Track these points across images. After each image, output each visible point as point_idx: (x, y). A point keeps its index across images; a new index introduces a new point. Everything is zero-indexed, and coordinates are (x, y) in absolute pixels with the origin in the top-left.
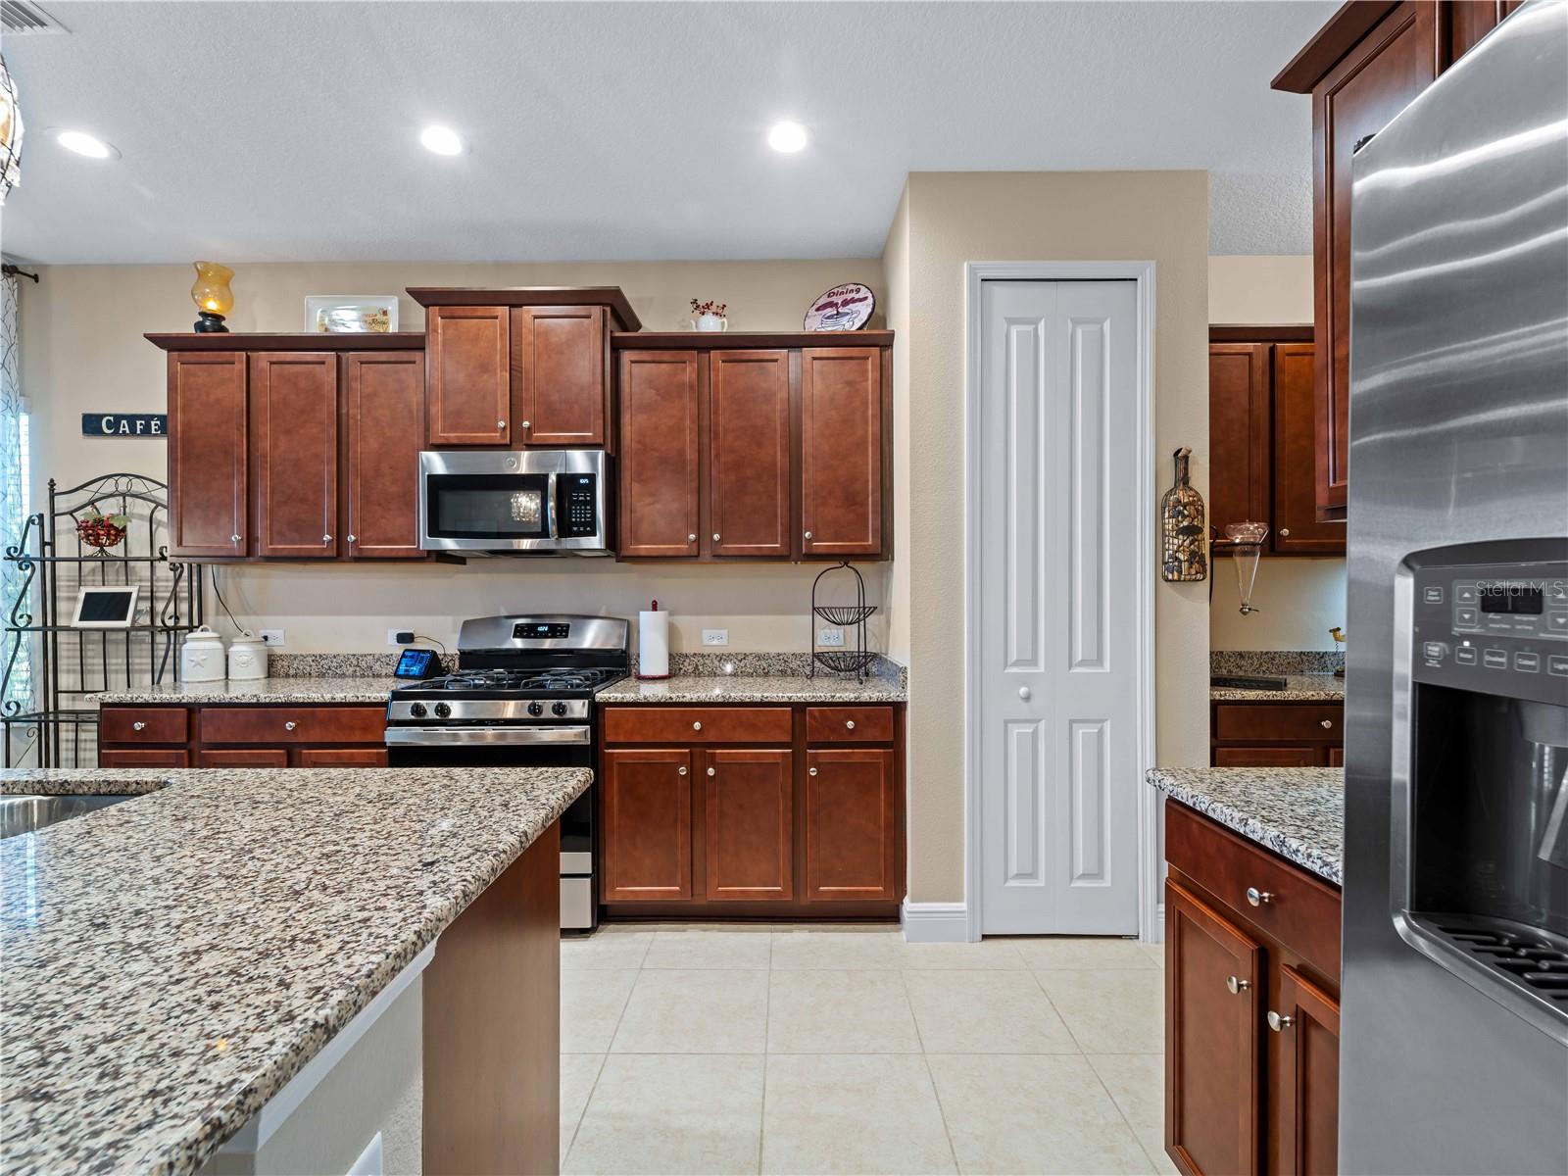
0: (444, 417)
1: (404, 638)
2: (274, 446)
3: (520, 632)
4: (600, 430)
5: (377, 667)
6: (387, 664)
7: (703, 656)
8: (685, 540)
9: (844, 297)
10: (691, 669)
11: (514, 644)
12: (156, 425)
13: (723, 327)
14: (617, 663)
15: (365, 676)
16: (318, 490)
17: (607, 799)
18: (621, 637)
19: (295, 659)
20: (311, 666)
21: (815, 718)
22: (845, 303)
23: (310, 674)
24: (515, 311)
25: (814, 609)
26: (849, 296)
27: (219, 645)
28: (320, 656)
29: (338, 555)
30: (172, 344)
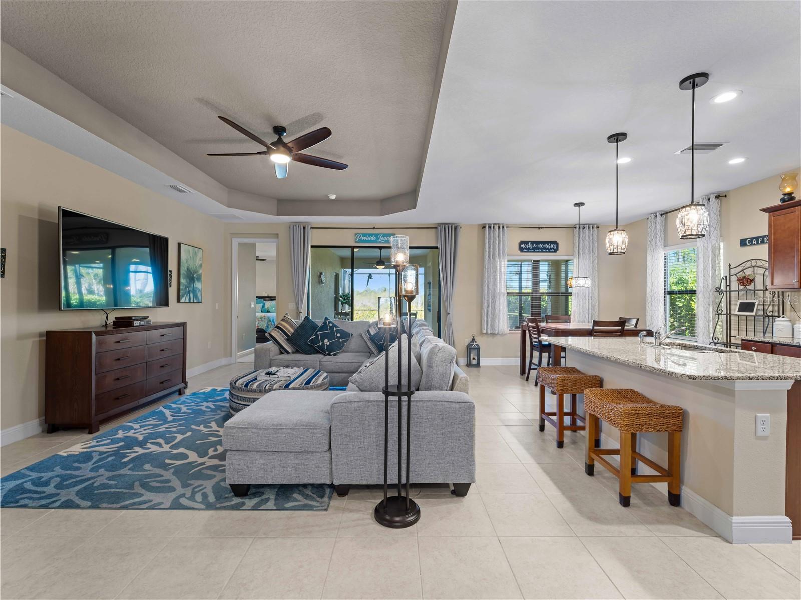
12: (766, 239)
30: (770, 211)
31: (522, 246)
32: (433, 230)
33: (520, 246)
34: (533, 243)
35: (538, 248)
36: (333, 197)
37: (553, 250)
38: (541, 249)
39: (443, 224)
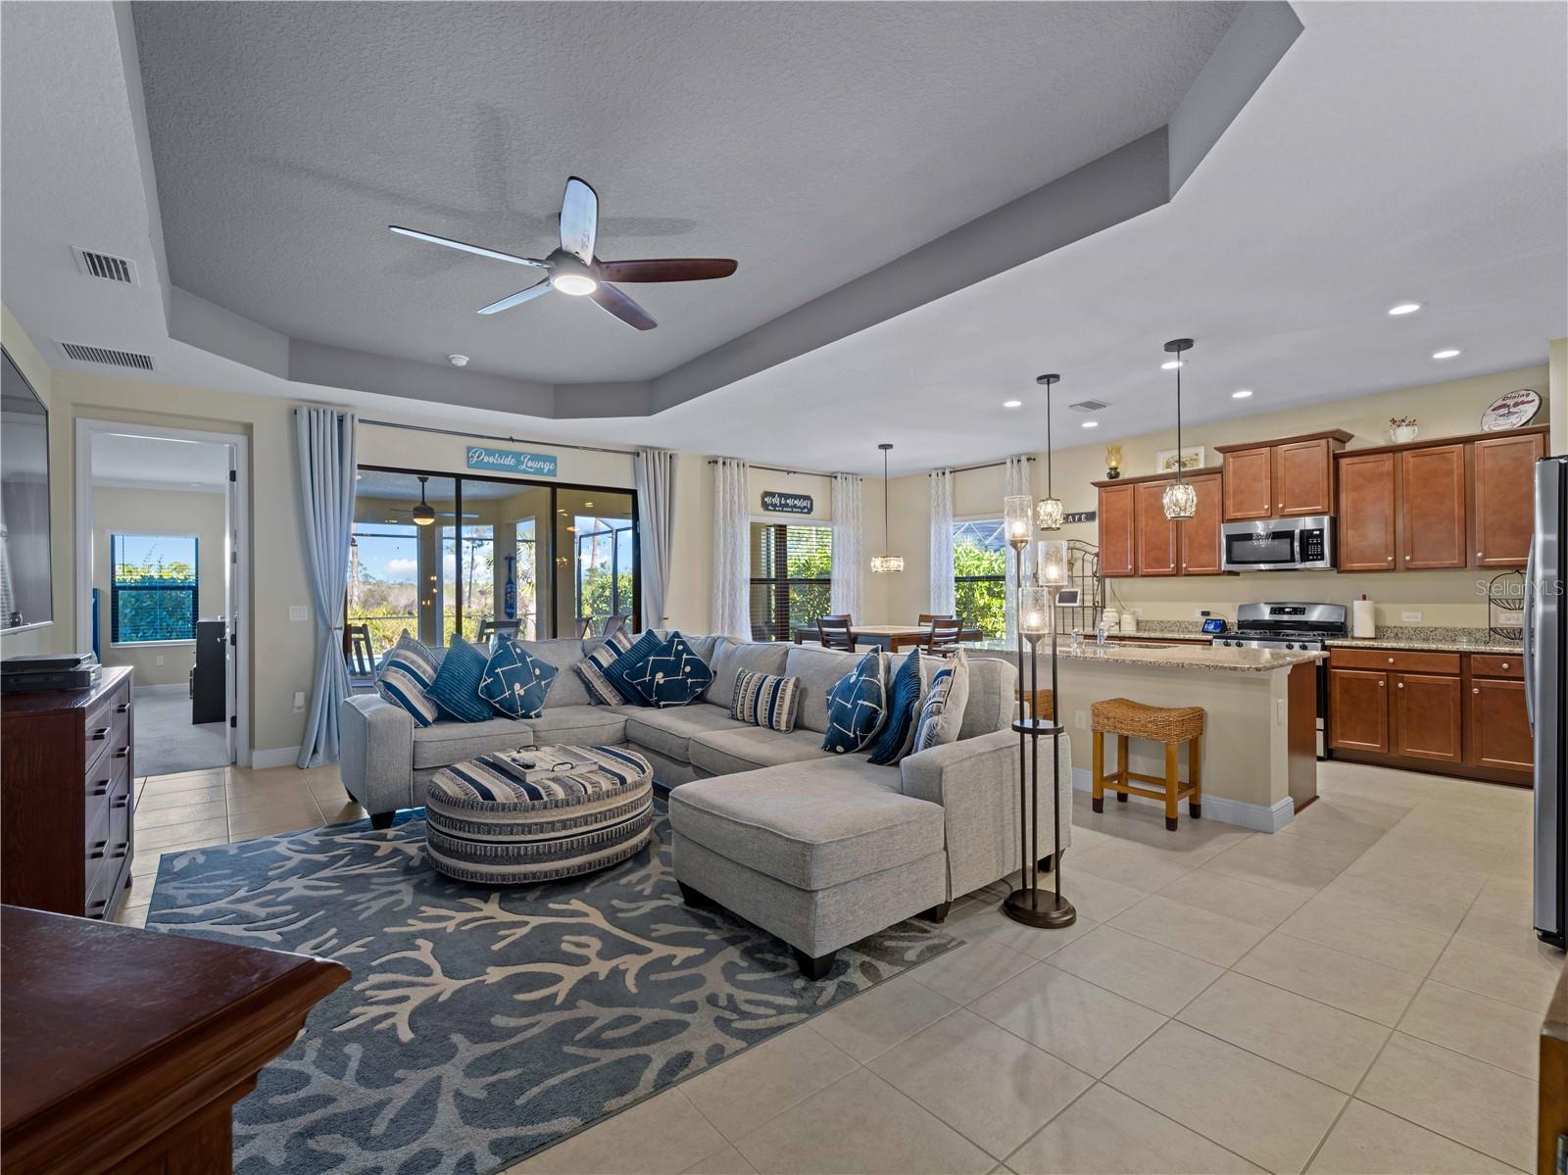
0: (1234, 506)
1: (1205, 613)
2: (1147, 525)
3: (1273, 611)
4: (1326, 505)
5: (1190, 628)
6: (1196, 626)
7: (1401, 628)
8: (1386, 560)
9: (1516, 400)
10: (1392, 635)
11: (1269, 617)
12: (1084, 517)
13: (1414, 433)
14: (1339, 629)
16: (1167, 544)
17: (1333, 694)
18: (1340, 615)
19: (1148, 622)
20: (1156, 626)
21: (1478, 662)
22: (1516, 405)
24: (1273, 449)
25: (1490, 600)
26: (1520, 399)
27: (1116, 615)
28: (1161, 621)
29: (1177, 573)
30: (1100, 485)
31: (766, 499)
32: (629, 458)
33: (763, 499)
34: (781, 495)
35: (787, 505)
36: (461, 361)
37: (806, 510)
38: (792, 507)
39: (651, 448)
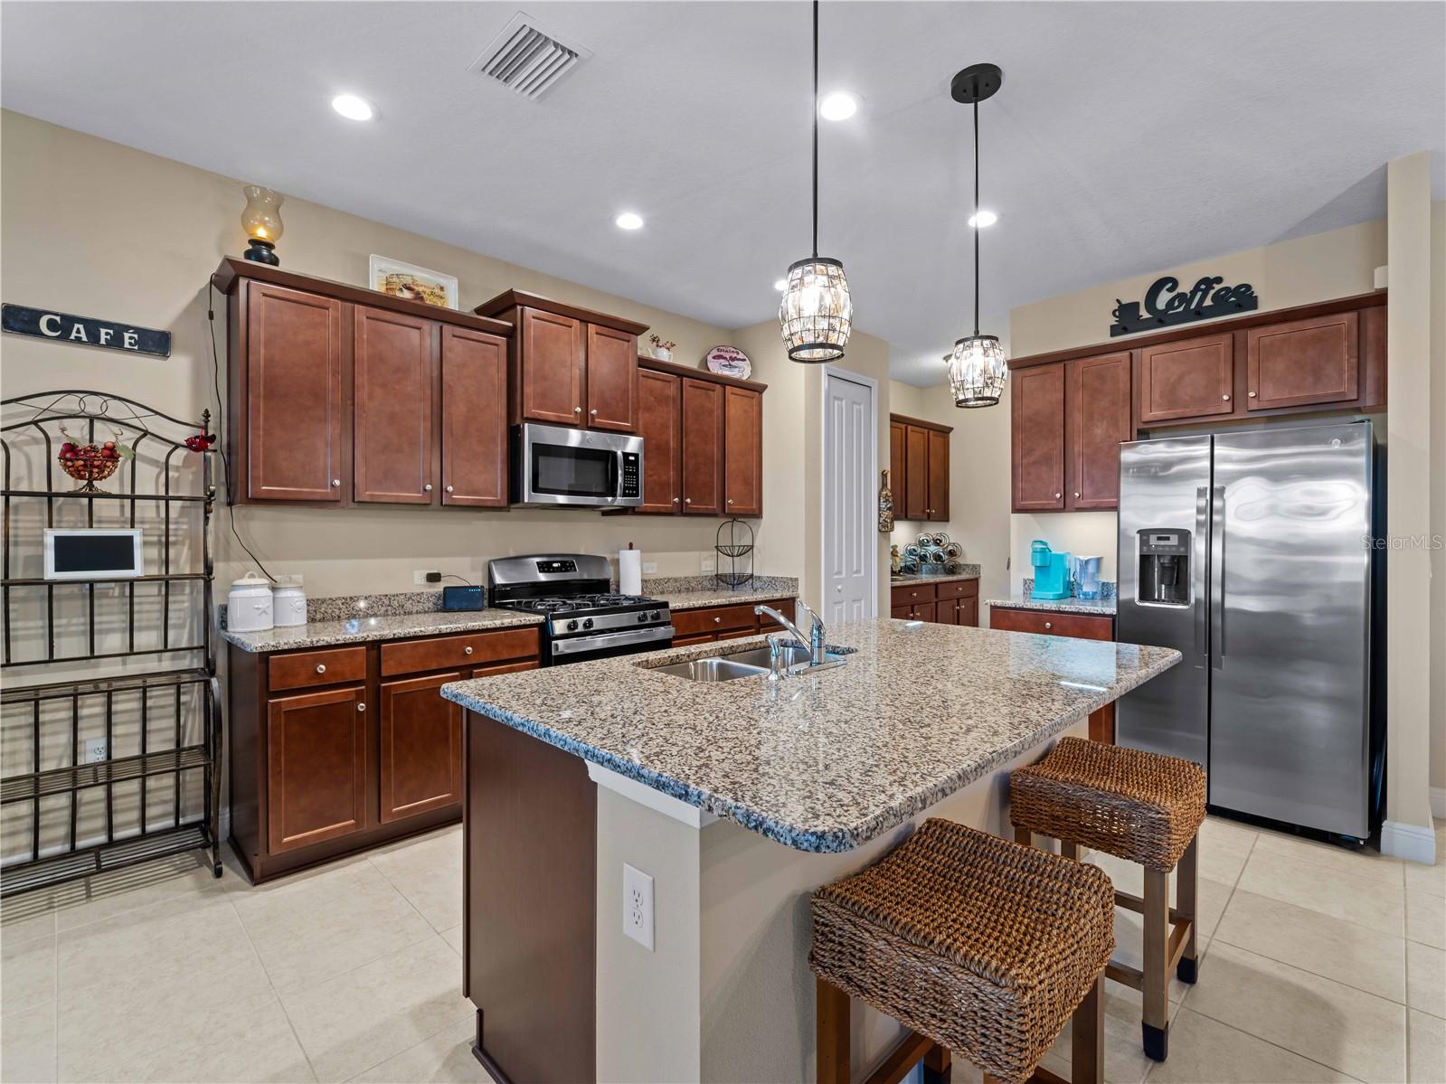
1: (433, 578)
3: (544, 567)
5: (408, 605)
6: (418, 602)
8: (671, 501)
11: (537, 577)
12: (131, 338)
13: (670, 358)
15: (396, 615)
19: (323, 603)
20: (340, 609)
23: (339, 617)
24: (583, 325)
25: (716, 547)
26: (733, 356)
28: (351, 598)
